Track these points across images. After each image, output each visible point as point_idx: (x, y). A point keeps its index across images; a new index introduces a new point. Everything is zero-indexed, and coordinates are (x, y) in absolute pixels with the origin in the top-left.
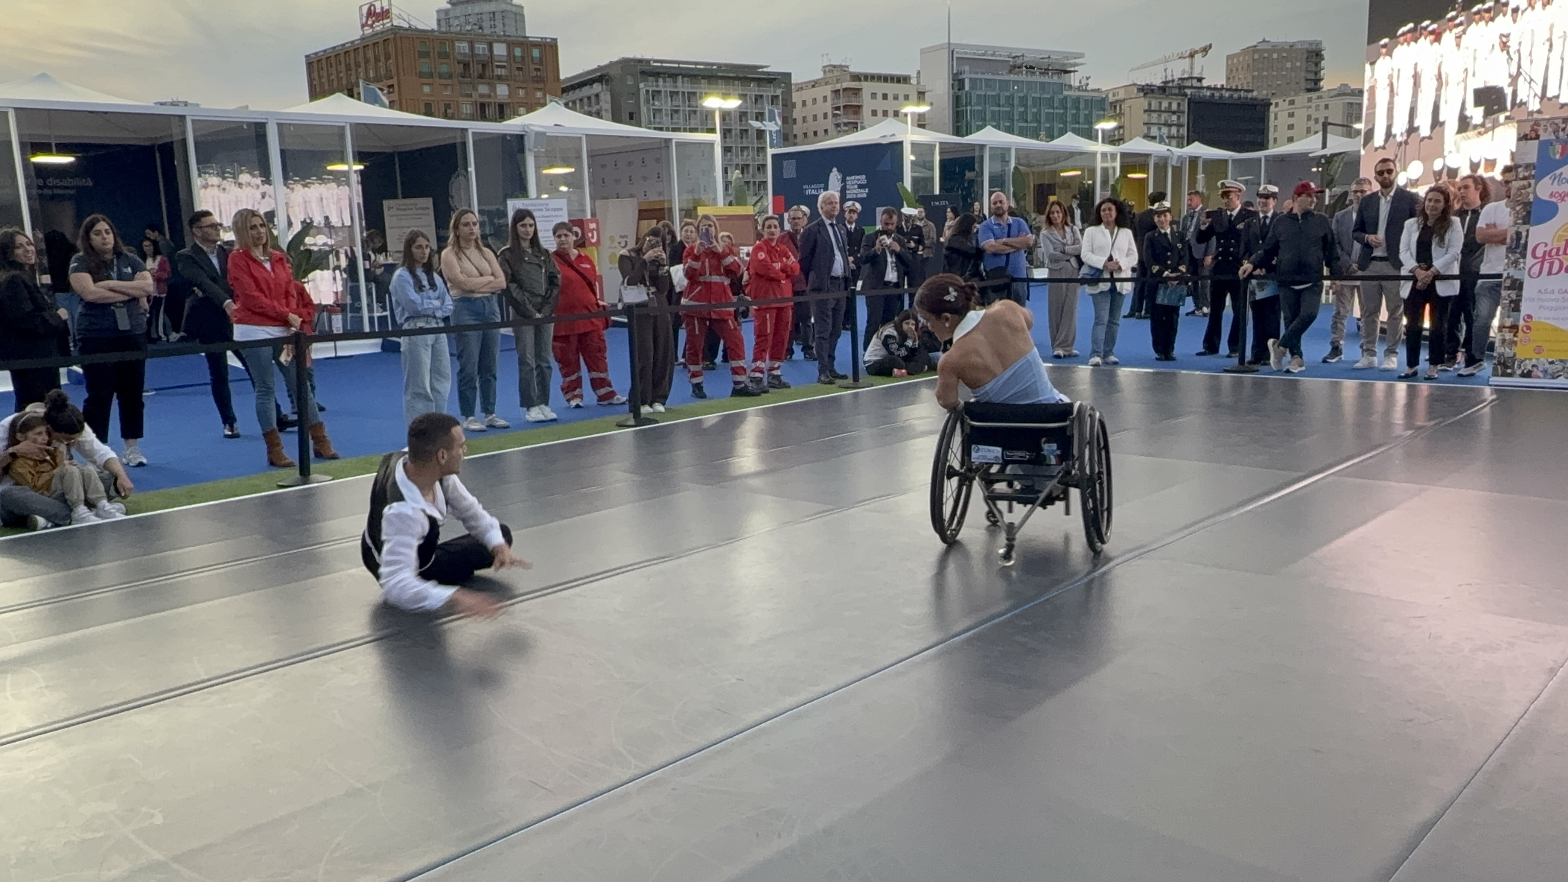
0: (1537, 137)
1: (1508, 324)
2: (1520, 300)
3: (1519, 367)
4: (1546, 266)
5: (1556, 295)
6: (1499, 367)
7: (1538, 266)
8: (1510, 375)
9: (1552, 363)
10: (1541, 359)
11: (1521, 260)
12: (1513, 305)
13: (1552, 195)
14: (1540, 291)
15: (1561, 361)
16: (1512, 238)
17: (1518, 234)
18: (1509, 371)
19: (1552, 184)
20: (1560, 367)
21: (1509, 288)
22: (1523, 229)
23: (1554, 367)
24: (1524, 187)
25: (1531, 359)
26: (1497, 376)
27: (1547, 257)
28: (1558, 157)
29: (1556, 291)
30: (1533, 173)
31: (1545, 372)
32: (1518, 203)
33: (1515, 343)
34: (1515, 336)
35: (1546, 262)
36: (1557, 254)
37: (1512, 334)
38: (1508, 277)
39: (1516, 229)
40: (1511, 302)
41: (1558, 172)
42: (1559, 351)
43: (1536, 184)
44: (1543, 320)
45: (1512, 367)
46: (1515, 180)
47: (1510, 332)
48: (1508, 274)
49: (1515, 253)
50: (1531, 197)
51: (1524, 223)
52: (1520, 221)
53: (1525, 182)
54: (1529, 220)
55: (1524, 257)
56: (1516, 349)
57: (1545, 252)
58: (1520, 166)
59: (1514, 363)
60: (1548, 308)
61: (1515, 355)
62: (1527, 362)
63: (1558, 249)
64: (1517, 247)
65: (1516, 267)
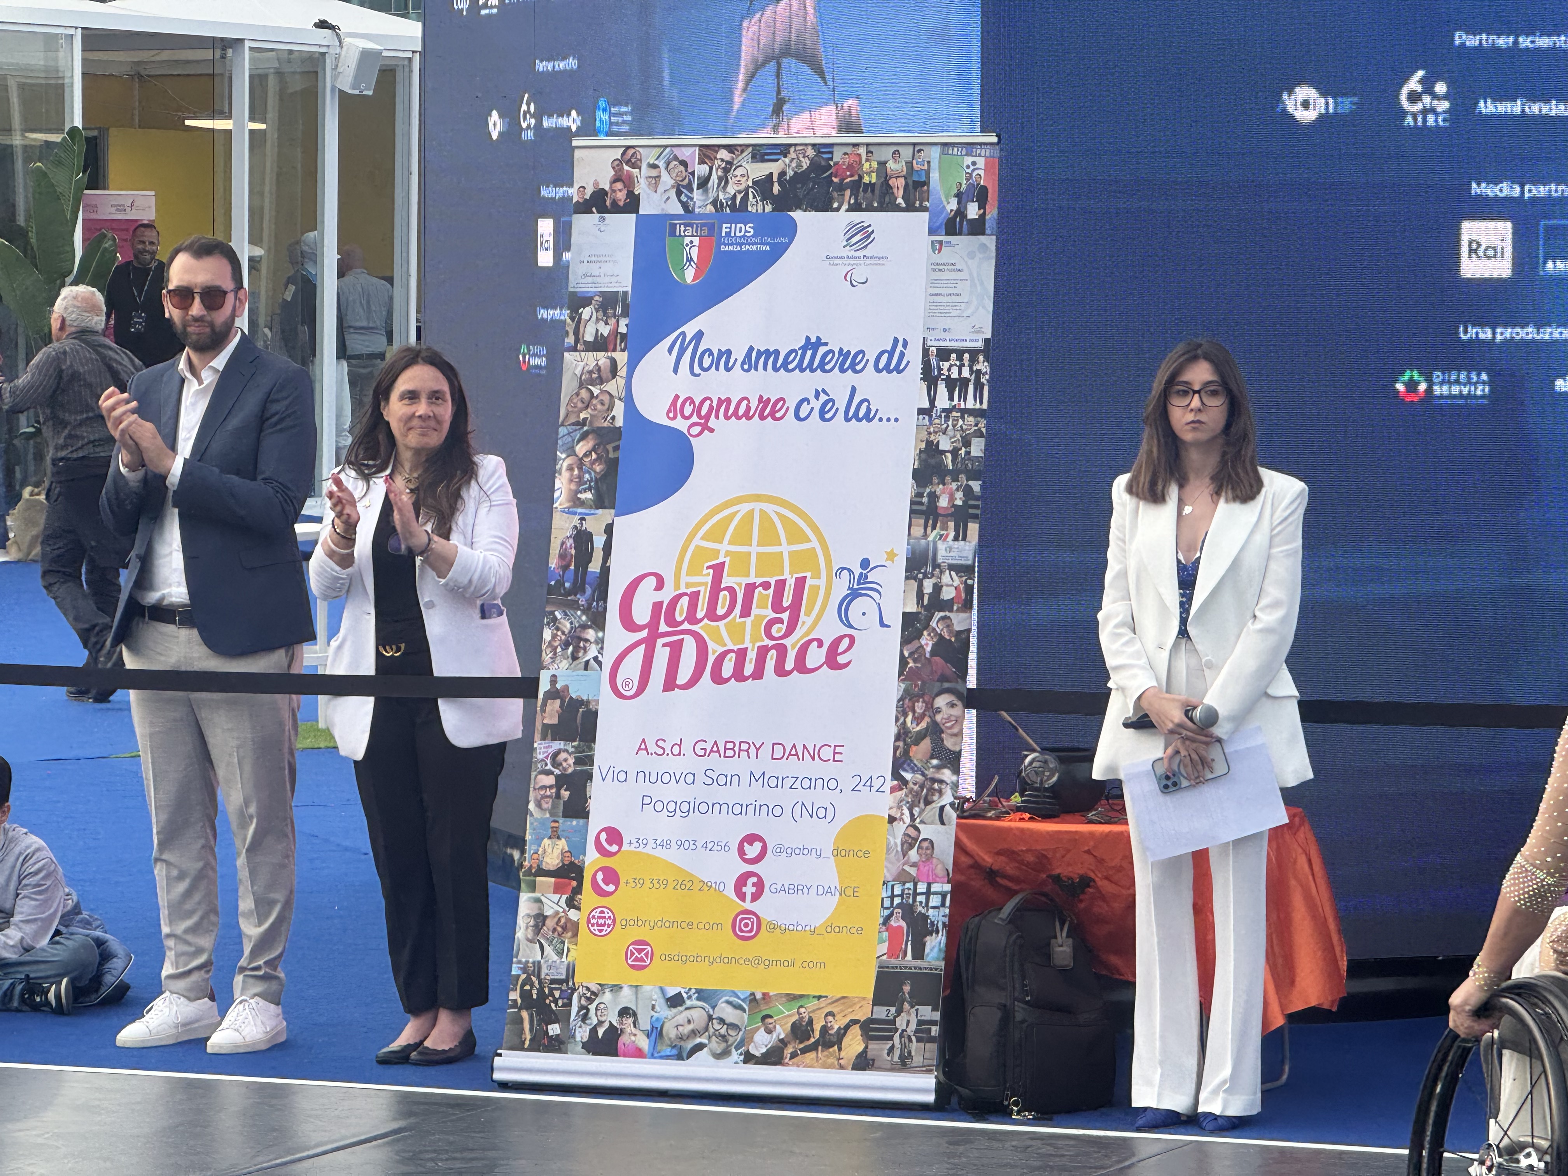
0: (632, 204)
1: (552, 861)
2: (589, 776)
3: (585, 1018)
4: (662, 655)
5: (688, 763)
6: (525, 1014)
7: (638, 655)
8: (556, 1045)
9: (675, 1001)
10: (647, 988)
11: (591, 634)
12: (565, 794)
13: (675, 409)
14: (643, 747)
15: (702, 995)
16: (562, 556)
17: (583, 538)
18: (554, 1029)
19: (675, 371)
20: (698, 1016)
21: (554, 732)
22: (595, 524)
23: (679, 1016)
24: (598, 377)
25: (616, 988)
26: (519, 1047)
27: (663, 628)
28: (689, 274)
29: (687, 748)
30: (623, 329)
31: (656, 1033)
32: (584, 429)
33: (572, 928)
34: (572, 903)
35: (660, 641)
36: (692, 618)
37: (564, 897)
38: (553, 694)
39: (575, 520)
40: (562, 781)
41: (690, 329)
42: (696, 958)
43: (632, 366)
44: (648, 850)
45: (563, 1018)
46: (574, 349)
47: (557, 890)
48: (554, 679)
49: (575, 605)
50: (619, 409)
51: (600, 502)
52: (588, 495)
53: (602, 358)
54: (613, 489)
55: (598, 621)
56: (575, 953)
57: (657, 606)
58: (586, 301)
59: (570, 1004)
60: (665, 806)
61: (571, 971)
62: (607, 997)
63: (694, 597)
64: (578, 587)
65: (574, 658)
